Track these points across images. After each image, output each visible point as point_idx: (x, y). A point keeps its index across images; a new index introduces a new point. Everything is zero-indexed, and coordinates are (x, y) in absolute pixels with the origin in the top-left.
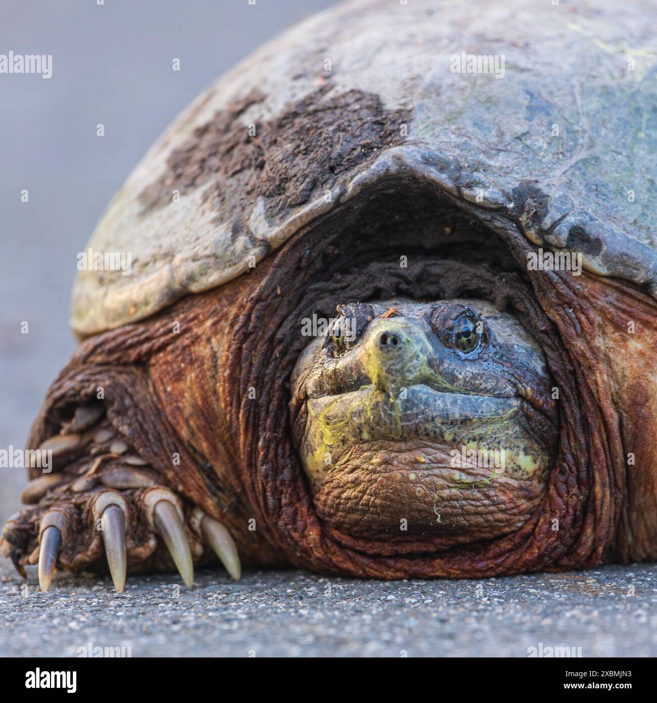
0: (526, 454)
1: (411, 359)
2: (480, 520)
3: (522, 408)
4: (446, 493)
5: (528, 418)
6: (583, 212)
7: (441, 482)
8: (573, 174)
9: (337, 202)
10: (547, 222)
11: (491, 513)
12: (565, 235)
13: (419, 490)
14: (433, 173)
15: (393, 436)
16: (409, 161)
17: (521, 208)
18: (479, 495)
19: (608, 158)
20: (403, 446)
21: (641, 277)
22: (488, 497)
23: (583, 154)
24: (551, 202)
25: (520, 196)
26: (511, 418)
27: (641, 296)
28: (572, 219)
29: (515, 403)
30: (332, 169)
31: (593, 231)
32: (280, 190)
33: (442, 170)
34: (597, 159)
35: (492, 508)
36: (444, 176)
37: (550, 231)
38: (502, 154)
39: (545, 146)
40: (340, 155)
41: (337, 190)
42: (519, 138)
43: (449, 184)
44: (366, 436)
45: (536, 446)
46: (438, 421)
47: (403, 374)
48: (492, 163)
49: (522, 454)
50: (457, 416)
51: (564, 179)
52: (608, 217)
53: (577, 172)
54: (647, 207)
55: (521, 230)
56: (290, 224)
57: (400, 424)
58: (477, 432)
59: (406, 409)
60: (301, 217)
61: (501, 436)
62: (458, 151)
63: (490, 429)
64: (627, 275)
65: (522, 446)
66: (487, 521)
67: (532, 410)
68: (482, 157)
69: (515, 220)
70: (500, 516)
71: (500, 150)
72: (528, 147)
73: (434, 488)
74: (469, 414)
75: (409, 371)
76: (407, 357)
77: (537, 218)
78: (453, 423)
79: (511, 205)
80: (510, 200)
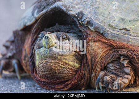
0: (77, 63)
1: (51, 41)
2: (66, 75)
3: (76, 54)
4: (59, 68)
5: (77, 56)
6: (91, 18)
7: (57, 66)
8: (92, 10)
9: (47, 12)
10: (83, 20)
11: (68, 74)
12: (86, 22)
13: (53, 67)
14: (63, 8)
15: (47, 57)
16: (59, 5)
17: (78, 16)
18: (66, 70)
19: (102, 7)
20: (49, 59)
21: (101, 32)
22: (67, 70)
23: (96, 6)
24: (84, 15)
25: (79, 14)
26: (73, 55)
27: (101, 35)
28: (88, 19)
29: (74, 53)
30: (48, 5)
31: (92, 22)
32: (40, 7)
33: (65, 7)
34: (99, 7)
35: (68, 73)
36: (65, 9)
37: (83, 21)
38: (80, 5)
39: (89, 4)
40: (50, 2)
41: (47, 9)
42: (85, 2)
43: (65, 10)
44: (43, 57)
45: (79, 62)
46: (57, 55)
47: (49, 44)
48: (77, 6)
49: (76, 63)
50: (61, 54)
51: (90, 11)
52: (96, 19)
53: (93, 10)
54: (106, 18)
55: (78, 21)
56: (39, 15)
57: (49, 55)
58: (65, 57)
59: (50, 52)
60: (41, 14)
61: (71, 59)
62: (70, 4)
63: (68, 57)
64: (99, 31)
65: (76, 61)
66: (67, 75)
67: (78, 54)
68: (75, 5)
69: (77, 18)
70: (70, 74)
71: (79, 4)
72: (86, 4)
73: (56, 67)
74: (63, 54)
75: (50, 44)
76: (50, 41)
77: (81, 18)
78: (60, 55)
79: (77, 16)
80: (77, 15)
